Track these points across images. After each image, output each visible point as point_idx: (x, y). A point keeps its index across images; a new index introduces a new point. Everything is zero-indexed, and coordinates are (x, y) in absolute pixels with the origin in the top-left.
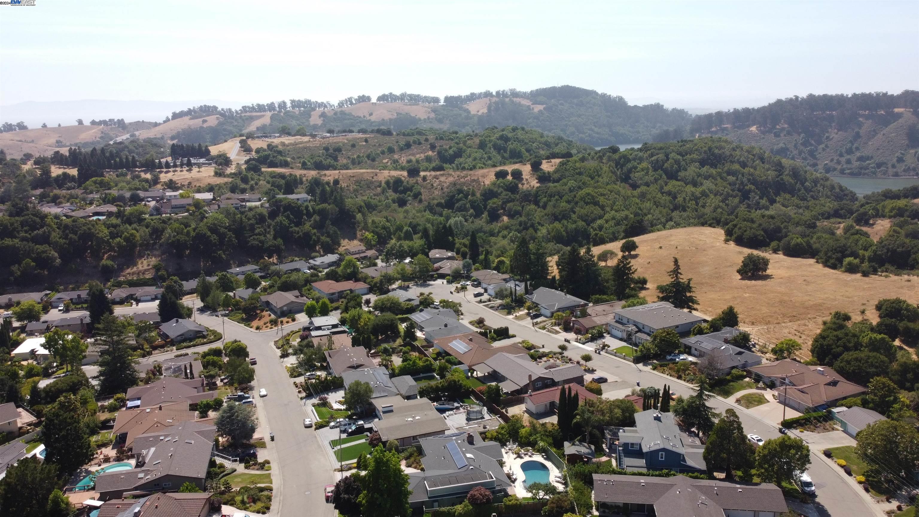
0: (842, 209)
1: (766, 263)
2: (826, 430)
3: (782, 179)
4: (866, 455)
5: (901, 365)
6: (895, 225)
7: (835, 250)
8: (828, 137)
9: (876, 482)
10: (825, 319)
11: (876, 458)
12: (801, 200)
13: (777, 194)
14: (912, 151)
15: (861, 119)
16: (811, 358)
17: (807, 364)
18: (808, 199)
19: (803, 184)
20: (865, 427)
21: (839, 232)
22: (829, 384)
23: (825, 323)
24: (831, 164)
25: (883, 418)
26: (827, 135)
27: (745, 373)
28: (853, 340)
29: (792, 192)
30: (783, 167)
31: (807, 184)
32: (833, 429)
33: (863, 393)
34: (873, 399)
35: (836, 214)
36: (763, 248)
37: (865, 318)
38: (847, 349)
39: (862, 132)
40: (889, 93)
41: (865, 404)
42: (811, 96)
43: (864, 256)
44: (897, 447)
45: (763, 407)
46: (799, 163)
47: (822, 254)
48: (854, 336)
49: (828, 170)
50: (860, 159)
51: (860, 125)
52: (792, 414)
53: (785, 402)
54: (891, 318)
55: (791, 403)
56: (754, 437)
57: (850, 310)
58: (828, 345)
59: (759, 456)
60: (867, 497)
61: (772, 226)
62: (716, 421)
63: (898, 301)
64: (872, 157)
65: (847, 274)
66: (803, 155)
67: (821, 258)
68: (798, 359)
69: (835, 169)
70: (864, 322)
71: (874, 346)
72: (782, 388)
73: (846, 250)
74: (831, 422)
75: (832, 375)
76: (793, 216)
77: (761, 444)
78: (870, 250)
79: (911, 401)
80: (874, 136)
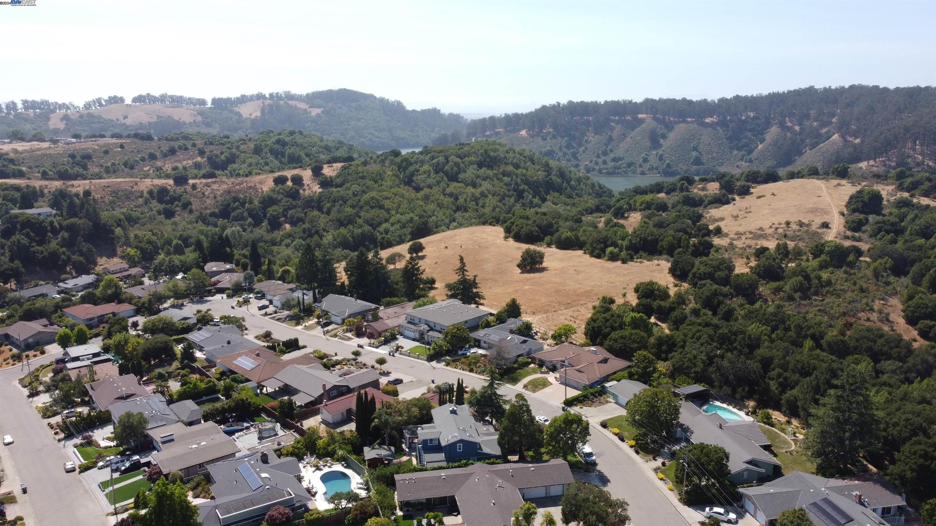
0: (602, 205)
1: (541, 256)
2: (601, 403)
3: (551, 179)
4: (634, 420)
5: (657, 339)
6: (645, 217)
7: (599, 241)
8: (586, 141)
9: (644, 444)
10: (594, 304)
11: (643, 422)
12: (568, 198)
13: (547, 193)
14: (654, 152)
15: (612, 124)
16: (585, 340)
17: (582, 345)
18: (574, 196)
19: (568, 183)
20: (632, 397)
21: (601, 225)
22: (601, 362)
23: (594, 308)
24: (592, 165)
25: (647, 387)
26: (586, 138)
27: (530, 360)
28: (619, 320)
29: (559, 190)
30: (551, 168)
31: (573, 183)
32: (607, 402)
33: (629, 367)
34: (637, 371)
35: (598, 209)
36: (539, 243)
37: (627, 300)
38: (614, 329)
39: (614, 135)
40: (634, 101)
41: (631, 376)
42: (570, 103)
43: (622, 245)
44: (658, 410)
45: (547, 390)
46: (564, 163)
47: (588, 246)
48: (619, 316)
49: (588, 171)
50: (614, 160)
51: (612, 129)
52: (573, 393)
53: (566, 383)
54: (647, 299)
55: (571, 383)
56: (541, 418)
57: (614, 295)
58: (599, 327)
59: (547, 434)
60: (637, 458)
61: (545, 222)
62: (507, 407)
63: (651, 283)
64: (623, 158)
65: (610, 262)
66: (567, 157)
67: (588, 249)
68: (574, 342)
69: (594, 170)
70: (626, 304)
71: (636, 324)
72: (562, 370)
73: (608, 241)
74: (605, 396)
75: (603, 353)
76: (562, 212)
77: (547, 423)
78: (626, 239)
79: (667, 370)
80: (624, 139)
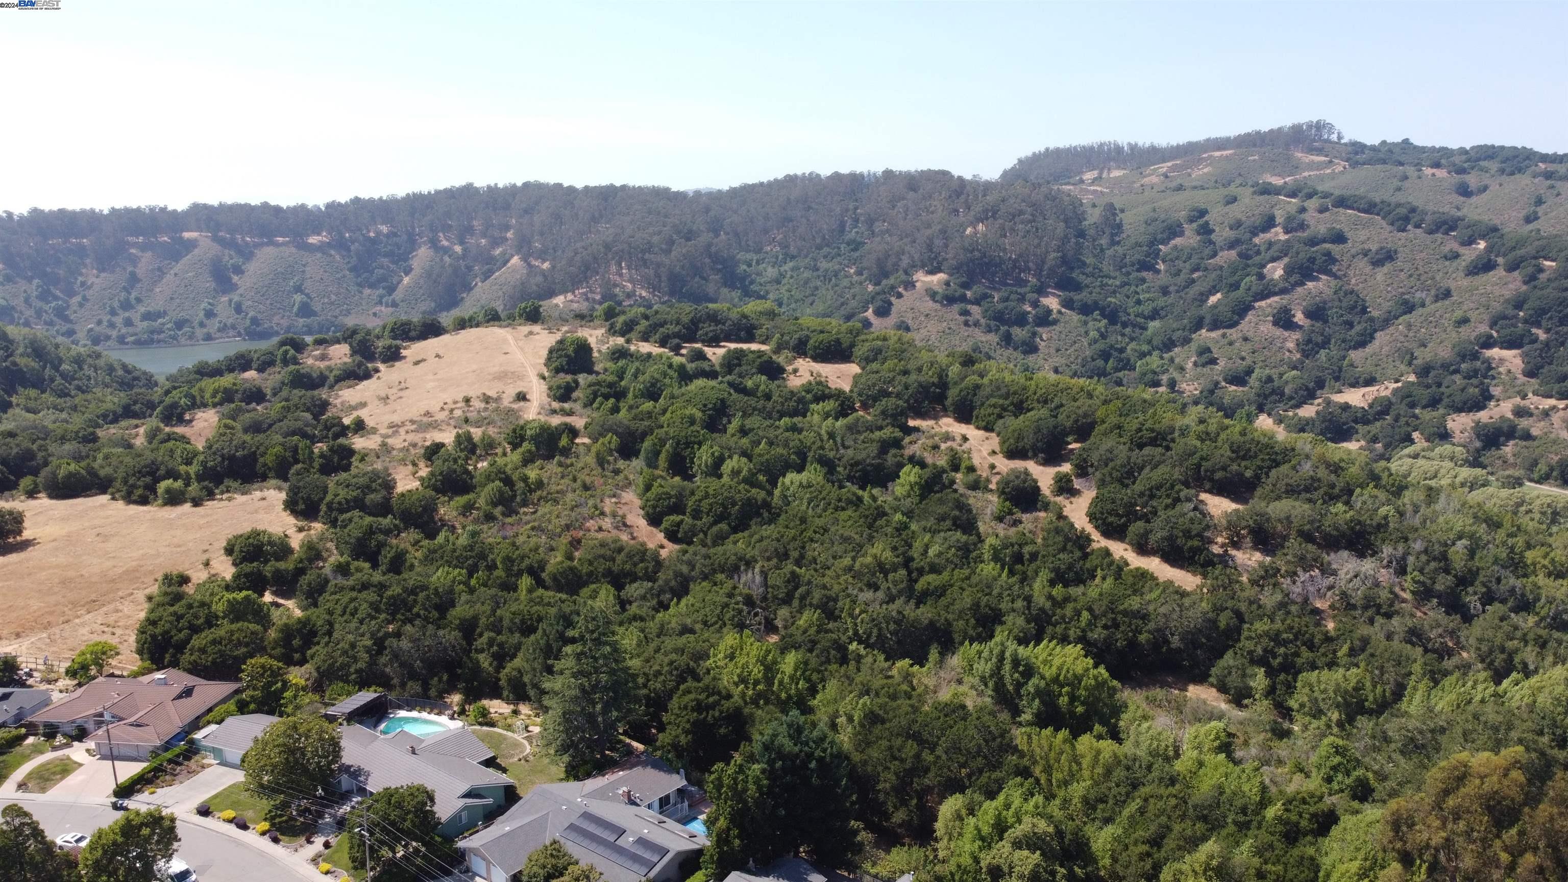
0: (135, 403)
1: (18, 520)
2: (192, 773)
3: (15, 364)
4: (261, 786)
5: (281, 631)
6: (223, 416)
7: (140, 473)
8: (83, 284)
9: (286, 822)
10: (148, 591)
11: (278, 784)
12: (60, 396)
13: (11, 391)
14: (225, 299)
15: (133, 251)
16: (139, 663)
17: (135, 675)
18: (73, 393)
19: (56, 368)
20: (251, 744)
21: (139, 442)
22: (180, 697)
23: (150, 598)
24: (102, 329)
25: (275, 719)
26: (80, 279)
27: (23, 730)
28: (202, 613)
29: (39, 384)
30: (11, 342)
31: (65, 367)
32: (203, 767)
33: (237, 692)
34: (252, 697)
35: (128, 412)
36: (7, 493)
37: (213, 572)
38: (195, 630)
39: (141, 270)
40: (170, 208)
41: (243, 708)
42: (35, 212)
43: (188, 474)
44: (303, 755)
45: (73, 780)
46: (39, 331)
47: (118, 484)
48: (203, 604)
49: (96, 341)
50: (147, 316)
51: (134, 261)
52: (129, 770)
53: (112, 756)
54: (252, 562)
55: (124, 751)
56: (68, 838)
57: (187, 566)
58: (166, 632)
59: (87, 866)
60: (277, 851)
61: (15, 451)
63: (256, 534)
64: (165, 313)
65: (168, 508)
66: (45, 316)
67: (119, 491)
68: (117, 672)
69: (108, 338)
70: (213, 578)
71: (237, 612)
72: (100, 732)
73: (158, 469)
74: (197, 758)
75: (184, 679)
76: (51, 426)
77: (83, 844)
78: (195, 462)
79: (307, 680)
80: (161, 278)
